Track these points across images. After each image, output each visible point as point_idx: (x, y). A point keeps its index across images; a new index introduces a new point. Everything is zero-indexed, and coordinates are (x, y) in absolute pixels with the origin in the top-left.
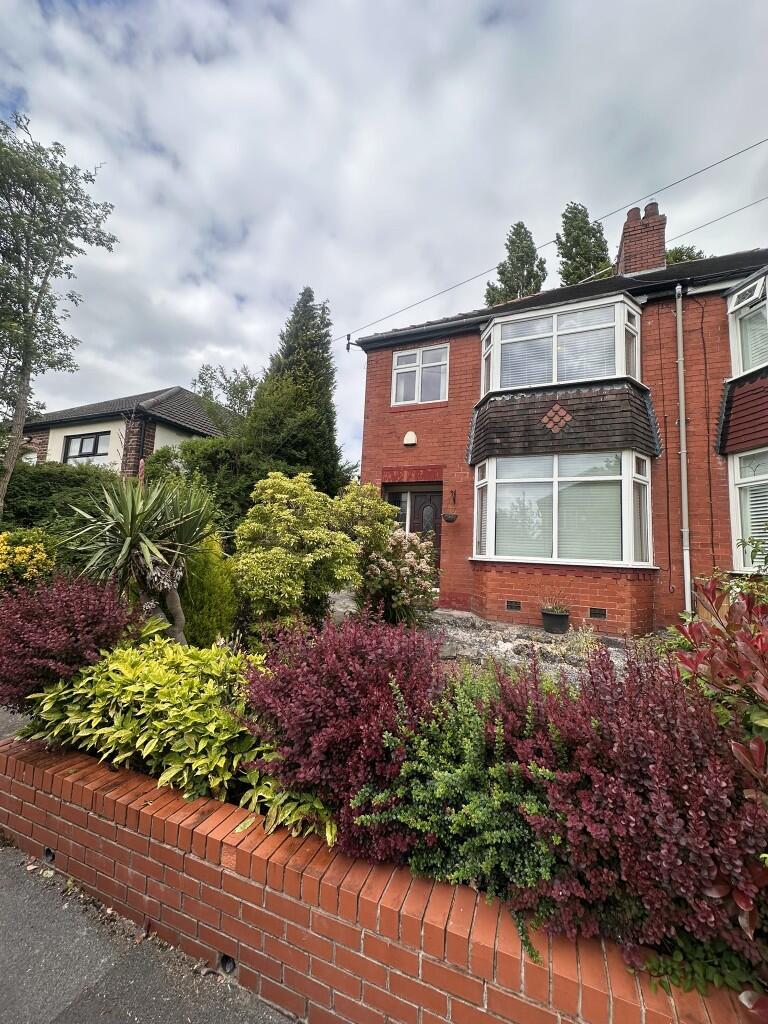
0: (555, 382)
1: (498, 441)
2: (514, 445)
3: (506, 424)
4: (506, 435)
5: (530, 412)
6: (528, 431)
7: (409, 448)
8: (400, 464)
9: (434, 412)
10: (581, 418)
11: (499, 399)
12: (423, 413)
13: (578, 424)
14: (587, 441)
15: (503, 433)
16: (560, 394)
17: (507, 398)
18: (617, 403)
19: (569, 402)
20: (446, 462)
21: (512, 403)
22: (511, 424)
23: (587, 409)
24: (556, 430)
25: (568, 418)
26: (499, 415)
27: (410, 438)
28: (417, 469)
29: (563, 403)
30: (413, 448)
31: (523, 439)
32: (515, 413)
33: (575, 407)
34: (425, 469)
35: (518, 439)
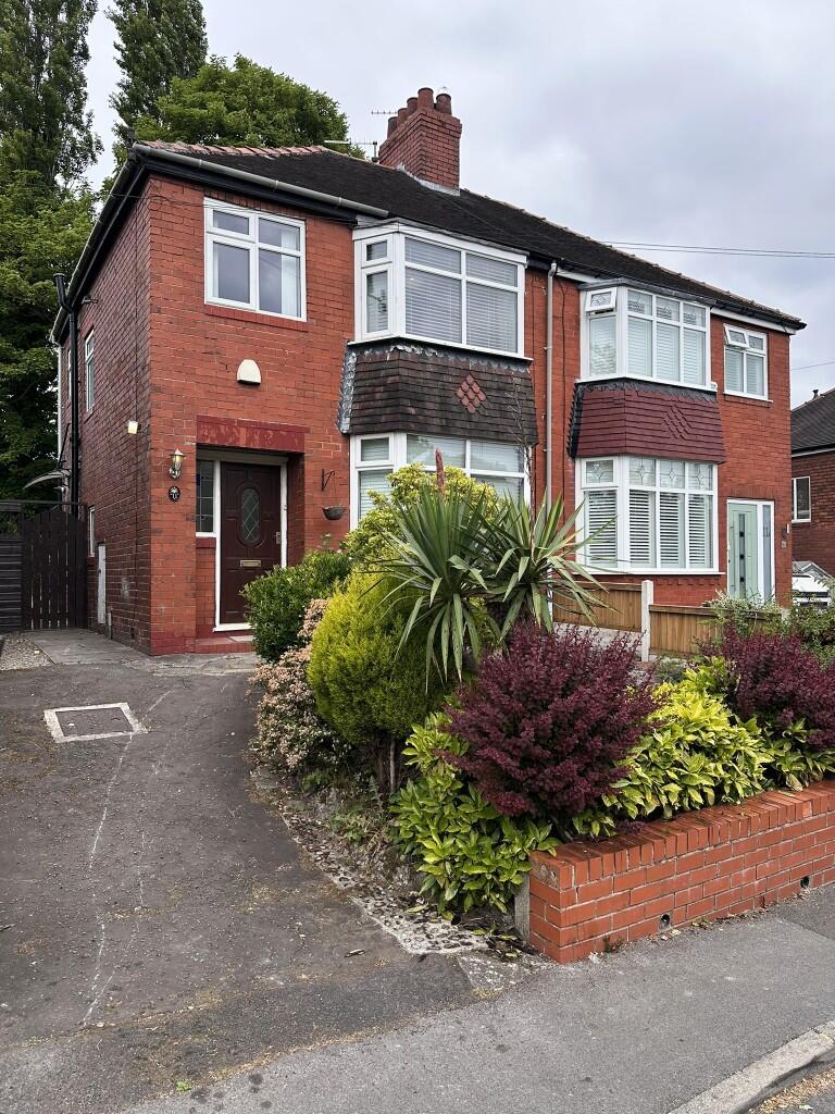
0: (464, 345)
1: (413, 411)
2: (430, 421)
3: (419, 390)
4: (420, 405)
5: (445, 378)
6: (444, 405)
7: (247, 389)
8: (232, 415)
9: (285, 335)
10: (493, 400)
11: (409, 349)
12: (266, 331)
13: (492, 406)
14: (501, 429)
15: (417, 401)
16: (472, 363)
17: (418, 351)
18: (524, 390)
19: (483, 377)
20: (307, 423)
21: (422, 359)
22: (426, 390)
23: (499, 389)
24: (472, 410)
25: (482, 397)
26: (412, 373)
27: (249, 371)
28: (263, 428)
29: (475, 373)
30: (253, 390)
31: (440, 414)
32: (428, 376)
33: (488, 384)
34: (276, 429)
35: (434, 414)
